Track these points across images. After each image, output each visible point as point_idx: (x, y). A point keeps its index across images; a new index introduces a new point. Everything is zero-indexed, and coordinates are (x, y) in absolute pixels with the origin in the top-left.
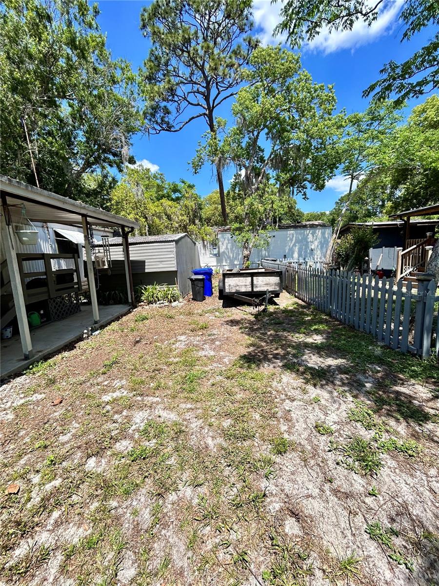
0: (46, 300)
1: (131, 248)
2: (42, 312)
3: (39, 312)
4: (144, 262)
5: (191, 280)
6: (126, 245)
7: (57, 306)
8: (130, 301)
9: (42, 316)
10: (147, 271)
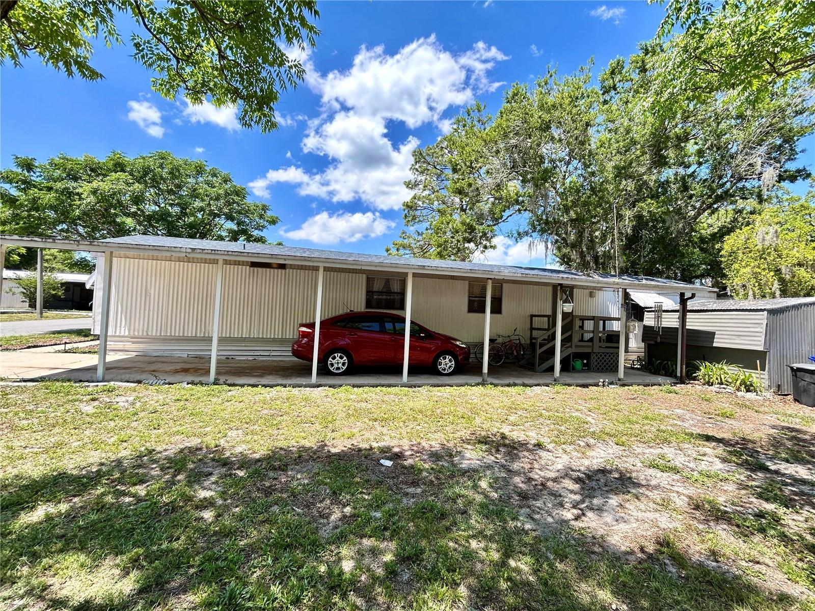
0: (590, 353)
1: (689, 315)
2: (585, 361)
3: (582, 361)
4: (714, 334)
5: (792, 368)
6: (684, 311)
7: (599, 361)
8: (679, 374)
9: (584, 365)
10: (714, 345)
